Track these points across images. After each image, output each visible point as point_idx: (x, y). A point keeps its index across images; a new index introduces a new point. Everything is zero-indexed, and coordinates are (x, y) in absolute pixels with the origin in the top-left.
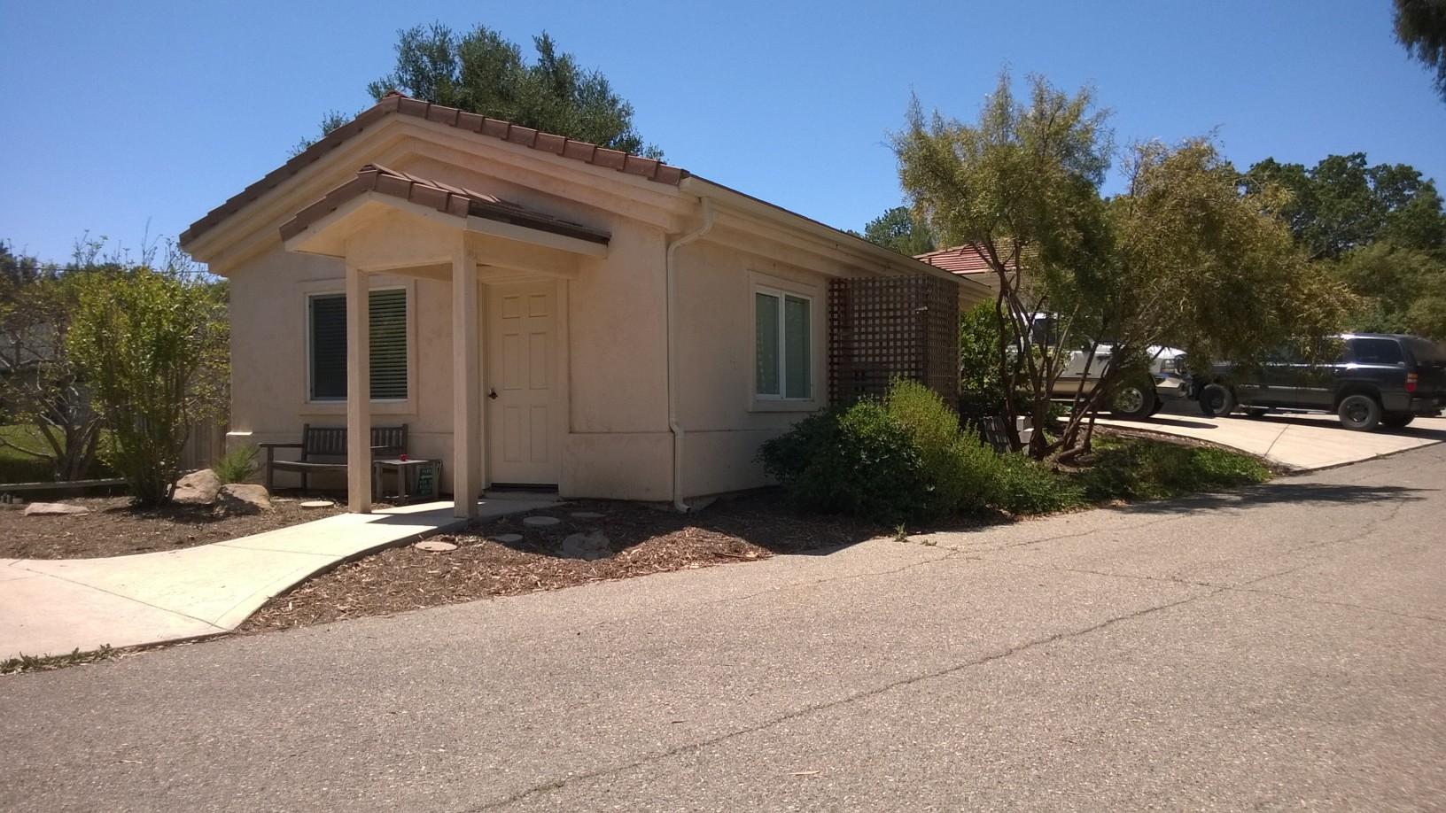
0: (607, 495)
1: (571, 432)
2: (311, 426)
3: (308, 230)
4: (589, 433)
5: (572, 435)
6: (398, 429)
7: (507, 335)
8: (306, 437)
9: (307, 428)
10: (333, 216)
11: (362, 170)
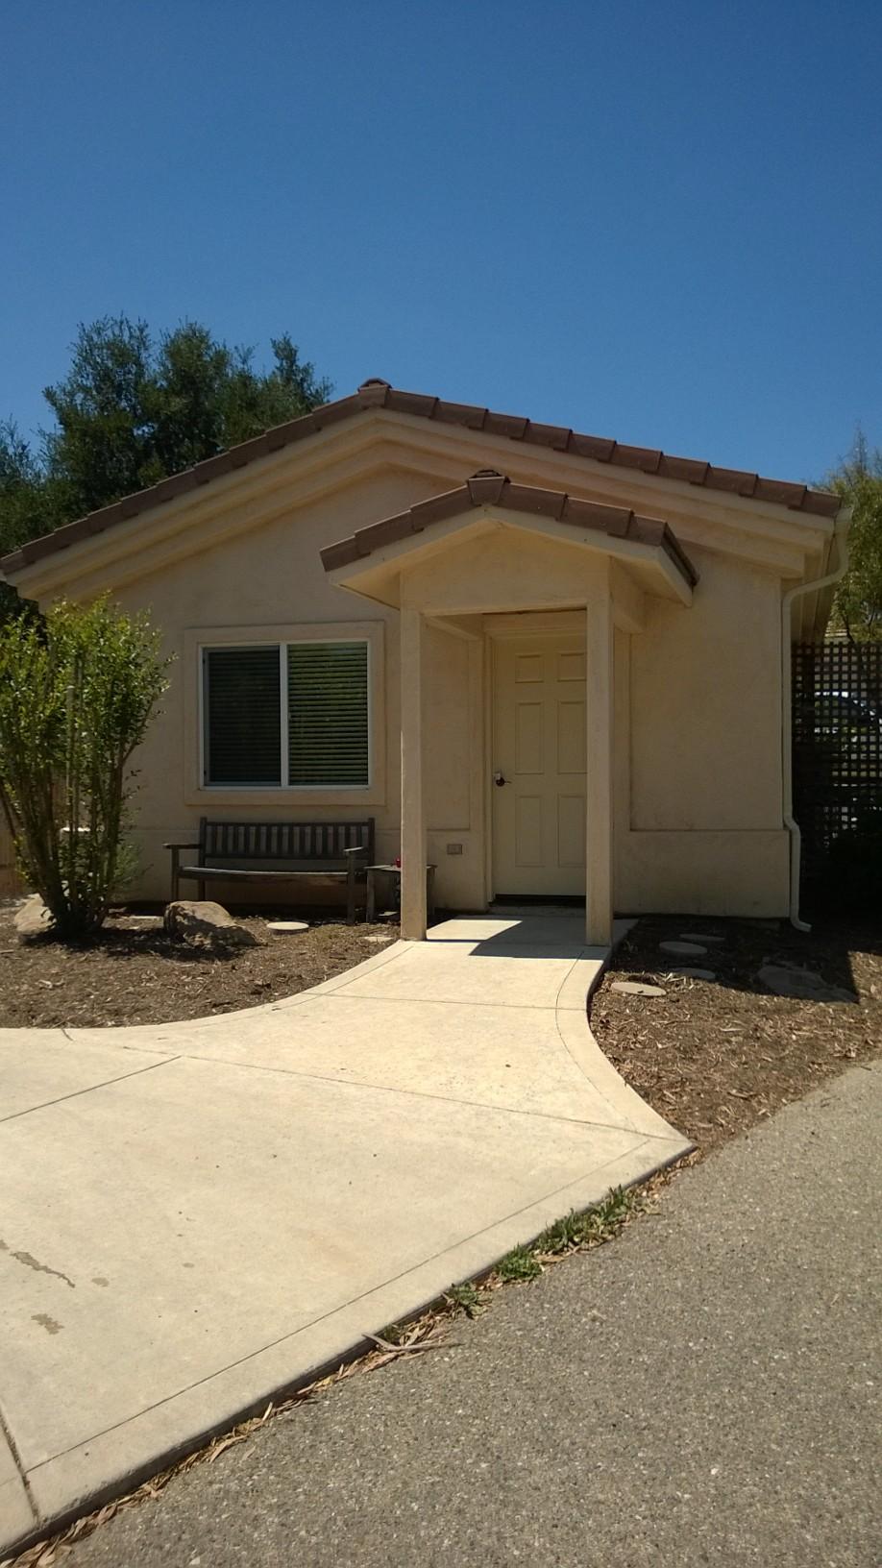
0: (692, 910)
1: (631, 830)
2: (208, 820)
3: (371, 556)
4: (660, 830)
5: (634, 833)
6: (359, 825)
7: (521, 704)
8: (203, 833)
9: (204, 823)
10: (417, 538)
11: (475, 477)
